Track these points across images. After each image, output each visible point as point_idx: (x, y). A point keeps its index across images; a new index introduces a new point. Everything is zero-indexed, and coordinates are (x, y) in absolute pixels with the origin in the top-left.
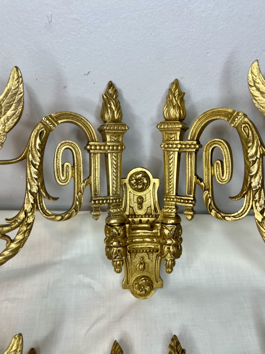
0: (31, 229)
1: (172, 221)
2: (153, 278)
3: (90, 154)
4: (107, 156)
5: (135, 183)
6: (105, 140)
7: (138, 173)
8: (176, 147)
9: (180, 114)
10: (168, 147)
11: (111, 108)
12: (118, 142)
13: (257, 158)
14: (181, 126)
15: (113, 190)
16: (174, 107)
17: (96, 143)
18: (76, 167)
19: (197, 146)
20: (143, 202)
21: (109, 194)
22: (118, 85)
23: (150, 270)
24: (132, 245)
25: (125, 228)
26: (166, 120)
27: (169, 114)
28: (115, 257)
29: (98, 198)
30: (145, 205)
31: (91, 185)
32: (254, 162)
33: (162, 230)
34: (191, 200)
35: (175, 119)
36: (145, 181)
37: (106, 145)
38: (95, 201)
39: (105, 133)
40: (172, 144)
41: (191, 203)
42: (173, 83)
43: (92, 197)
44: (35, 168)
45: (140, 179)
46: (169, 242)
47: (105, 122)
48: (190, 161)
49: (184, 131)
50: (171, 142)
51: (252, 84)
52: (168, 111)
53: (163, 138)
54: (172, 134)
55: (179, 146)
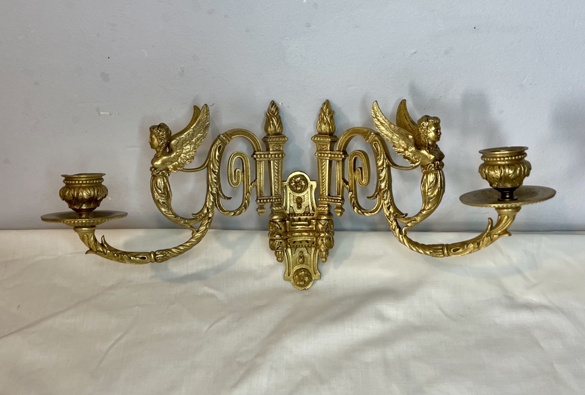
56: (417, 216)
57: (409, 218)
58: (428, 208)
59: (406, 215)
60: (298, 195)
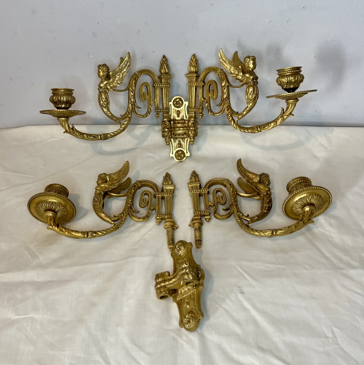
0: (131, 120)
1: (193, 119)
2: (185, 151)
3: (155, 88)
4: (162, 89)
5: (175, 103)
6: (161, 82)
7: (177, 99)
8: (194, 85)
9: (196, 70)
10: (191, 85)
11: (164, 67)
12: (168, 83)
13: (225, 87)
14: (196, 75)
15: (165, 105)
16: (193, 67)
17: (158, 83)
18: (149, 94)
19: (203, 84)
20: (180, 113)
21: (163, 107)
22: (168, 56)
23: (183, 147)
24: (174, 131)
25: (171, 123)
26: (190, 72)
27: (191, 70)
28: (167, 136)
29: (158, 109)
30: (181, 115)
31: (155, 103)
32: (225, 89)
33: (188, 124)
34: (201, 109)
35: (194, 72)
36: (181, 103)
37: (162, 84)
38: (157, 110)
39: (162, 79)
40: (192, 83)
41: (201, 110)
42: (193, 55)
43: (156, 108)
44: (133, 93)
45: (178, 102)
46: (191, 128)
47: (162, 74)
48: (200, 91)
49: (198, 77)
50: (192, 82)
51: (220, 57)
52: (190, 68)
53: (189, 81)
54: (192, 79)
55: (195, 84)
56: (244, 111)
57: (239, 114)
58: (249, 106)
59: (238, 112)
60: (177, 109)
